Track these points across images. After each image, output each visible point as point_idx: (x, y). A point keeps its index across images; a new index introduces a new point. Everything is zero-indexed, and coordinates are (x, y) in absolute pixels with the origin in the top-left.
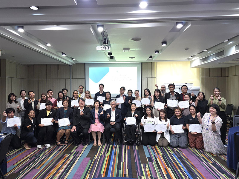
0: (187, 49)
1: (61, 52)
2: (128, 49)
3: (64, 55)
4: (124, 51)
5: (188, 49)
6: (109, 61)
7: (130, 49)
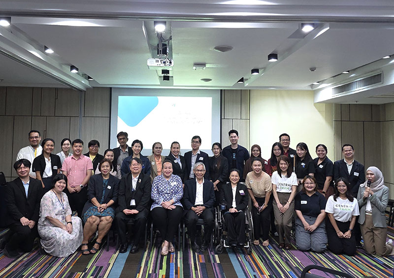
0: (313, 69)
1: (68, 65)
2: (203, 65)
3: (74, 71)
4: (194, 68)
5: (315, 68)
6: (160, 84)
7: (207, 66)
